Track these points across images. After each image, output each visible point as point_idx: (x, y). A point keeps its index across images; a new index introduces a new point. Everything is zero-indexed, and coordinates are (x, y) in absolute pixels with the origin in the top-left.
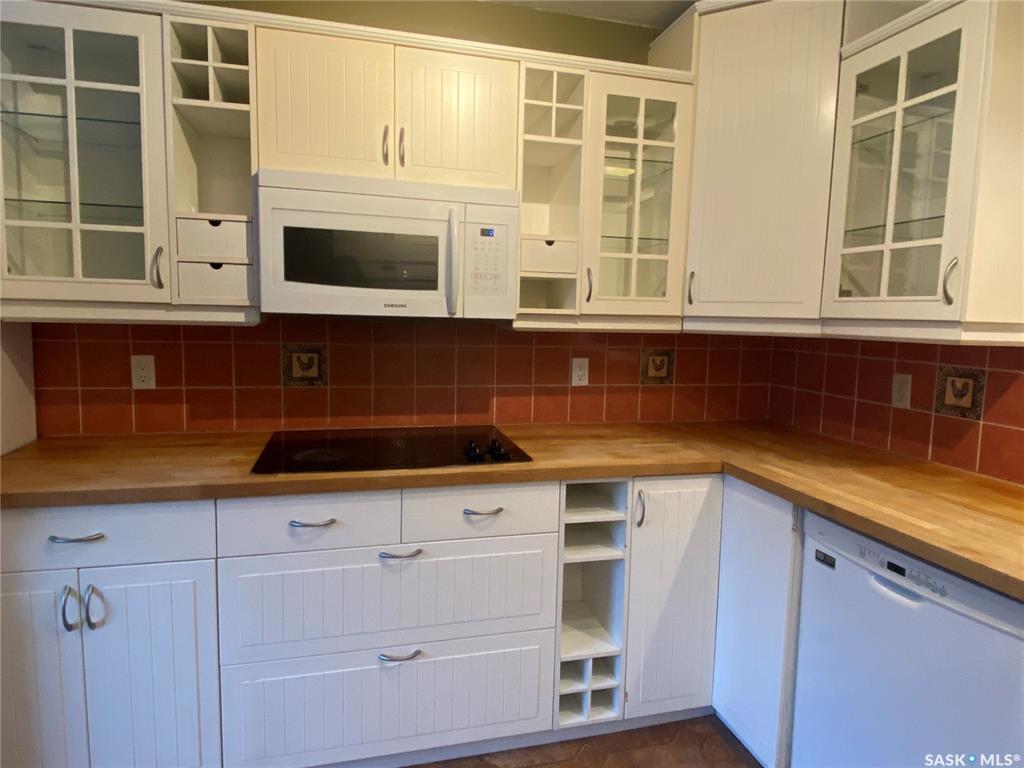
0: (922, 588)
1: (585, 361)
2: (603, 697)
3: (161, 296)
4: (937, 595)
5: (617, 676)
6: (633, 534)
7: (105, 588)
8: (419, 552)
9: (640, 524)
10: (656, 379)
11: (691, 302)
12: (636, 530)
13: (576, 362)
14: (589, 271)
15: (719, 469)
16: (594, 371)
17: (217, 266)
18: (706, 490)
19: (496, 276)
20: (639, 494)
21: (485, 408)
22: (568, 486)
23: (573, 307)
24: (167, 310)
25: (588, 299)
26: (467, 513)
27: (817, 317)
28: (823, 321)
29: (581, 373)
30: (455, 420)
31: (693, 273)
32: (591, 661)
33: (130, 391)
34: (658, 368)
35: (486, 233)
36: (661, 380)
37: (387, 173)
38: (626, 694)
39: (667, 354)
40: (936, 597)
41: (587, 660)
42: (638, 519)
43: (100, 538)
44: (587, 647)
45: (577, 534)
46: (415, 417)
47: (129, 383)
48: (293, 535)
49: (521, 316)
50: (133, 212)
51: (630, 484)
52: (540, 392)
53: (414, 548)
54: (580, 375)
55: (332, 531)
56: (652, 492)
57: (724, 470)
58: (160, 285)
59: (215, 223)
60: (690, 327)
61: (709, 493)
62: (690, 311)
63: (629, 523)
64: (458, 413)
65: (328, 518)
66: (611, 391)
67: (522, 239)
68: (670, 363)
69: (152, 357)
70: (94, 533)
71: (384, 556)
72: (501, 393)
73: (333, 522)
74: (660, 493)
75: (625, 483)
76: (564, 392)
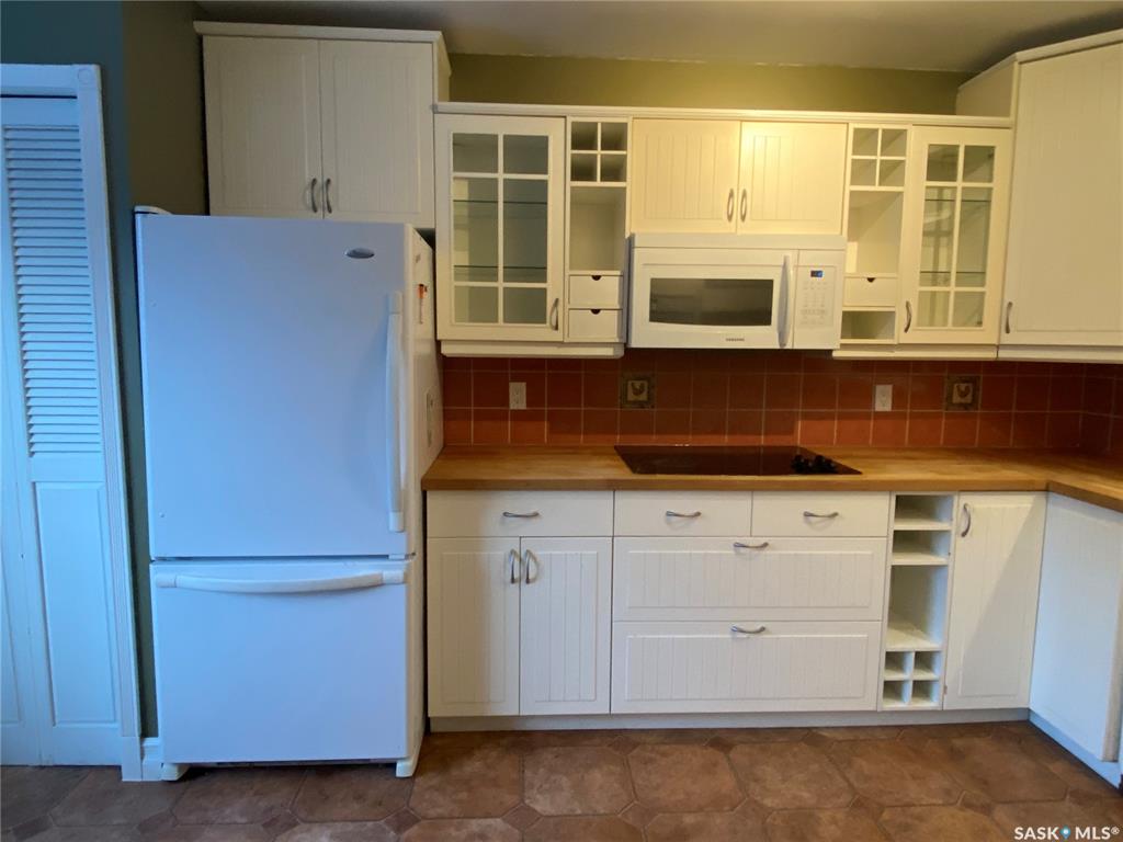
1: (889, 389)
2: (922, 689)
3: (557, 336)
5: (936, 670)
6: (958, 543)
7: (538, 553)
8: (766, 545)
9: (964, 534)
10: (961, 405)
11: (1008, 331)
12: (961, 541)
13: (879, 389)
14: (908, 305)
15: (1043, 487)
16: (898, 398)
17: (596, 311)
18: (1030, 506)
19: (823, 312)
20: (965, 508)
21: (791, 431)
22: (898, 497)
23: (892, 337)
24: (559, 347)
25: (906, 330)
26: (807, 515)
29: (884, 399)
30: (762, 441)
31: (1010, 304)
32: (913, 655)
33: (506, 412)
34: (963, 395)
35: (815, 274)
36: (965, 406)
37: (731, 227)
38: (945, 688)
39: (974, 381)
41: (909, 652)
42: (963, 530)
43: (536, 515)
44: (910, 643)
45: (903, 541)
46: (726, 437)
47: (508, 405)
48: (669, 523)
49: (844, 347)
50: (539, 272)
51: (956, 498)
52: (842, 417)
53: (763, 541)
54: (883, 401)
55: (697, 522)
56: (977, 506)
57: (1047, 489)
58: (556, 328)
59: (597, 278)
60: (1005, 355)
61: (1032, 508)
62: (1007, 339)
63: (953, 532)
64: (766, 434)
65: (696, 511)
66: (913, 416)
67: (845, 278)
68: (976, 390)
69: (524, 384)
70: (532, 511)
71: (738, 546)
72: (806, 417)
73: (698, 514)
74: (984, 506)
75: (951, 497)
76: (867, 417)
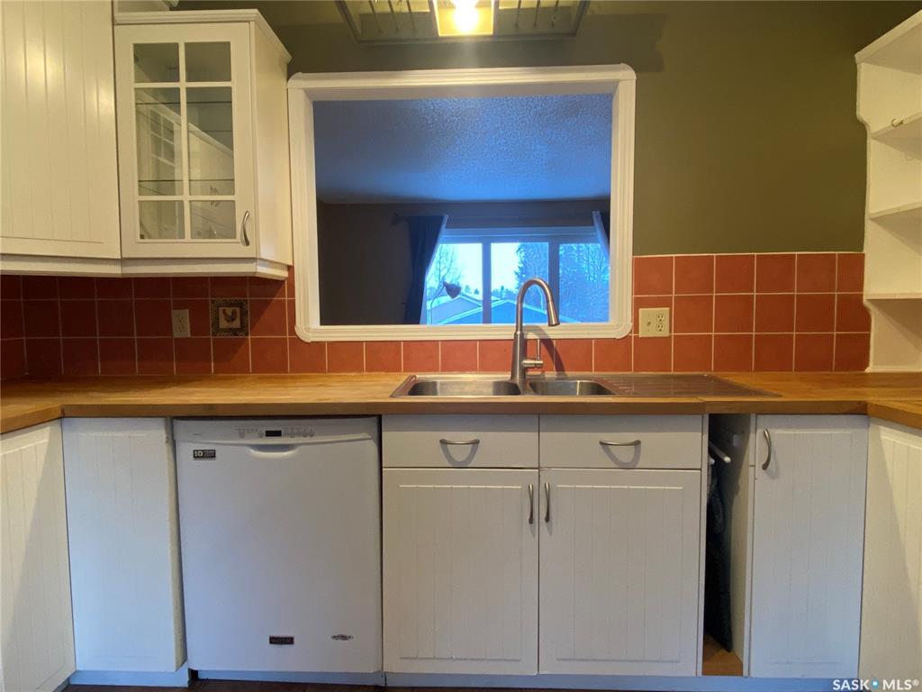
0: (296, 438)
4: (308, 437)
15: (59, 414)
27: (119, 257)
28: (123, 261)
40: (308, 440)
57: (63, 415)
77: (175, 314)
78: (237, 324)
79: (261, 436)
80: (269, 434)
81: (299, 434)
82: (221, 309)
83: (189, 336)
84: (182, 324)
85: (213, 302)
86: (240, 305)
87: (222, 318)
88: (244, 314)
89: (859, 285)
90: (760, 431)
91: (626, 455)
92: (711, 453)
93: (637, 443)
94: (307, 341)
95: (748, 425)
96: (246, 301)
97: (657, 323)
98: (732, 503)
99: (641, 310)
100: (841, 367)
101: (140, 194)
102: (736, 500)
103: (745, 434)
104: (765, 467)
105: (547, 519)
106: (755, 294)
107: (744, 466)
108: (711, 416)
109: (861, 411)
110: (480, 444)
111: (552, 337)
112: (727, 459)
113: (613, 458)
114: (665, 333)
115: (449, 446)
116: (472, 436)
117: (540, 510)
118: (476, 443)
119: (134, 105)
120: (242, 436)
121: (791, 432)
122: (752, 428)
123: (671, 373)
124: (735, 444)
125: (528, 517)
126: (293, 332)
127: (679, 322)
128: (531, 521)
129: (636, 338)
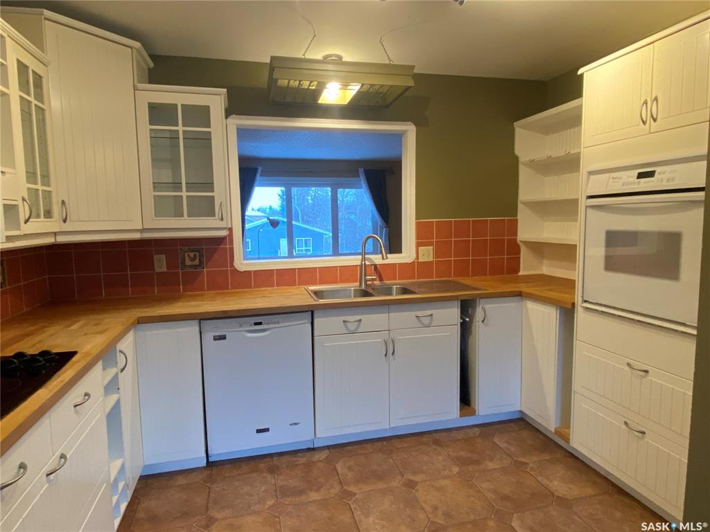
77: (156, 257)
78: (197, 262)
79: (251, 325)
80: (256, 324)
81: (272, 323)
82: (186, 254)
83: (166, 270)
84: (160, 264)
85: (181, 249)
86: (199, 251)
87: (187, 258)
88: (201, 256)
89: (516, 234)
90: (480, 306)
91: (426, 321)
92: (461, 318)
93: (431, 315)
94: (239, 270)
95: (476, 304)
96: (202, 249)
97: (427, 254)
98: (468, 340)
99: (420, 248)
100: (508, 273)
101: (154, 191)
102: (471, 337)
103: (474, 308)
104: (483, 321)
105: (393, 354)
106: (471, 239)
107: (474, 321)
108: (462, 301)
109: (519, 294)
110: (362, 321)
111: (377, 263)
112: (468, 319)
113: (422, 323)
114: (431, 259)
115: (347, 323)
116: (358, 317)
117: (390, 349)
118: (360, 320)
119: (149, 138)
120: (241, 326)
121: (493, 305)
122: (478, 304)
123: (434, 279)
124: (470, 312)
125: (385, 353)
126: (232, 265)
127: (437, 254)
128: (386, 355)
129: (418, 262)
